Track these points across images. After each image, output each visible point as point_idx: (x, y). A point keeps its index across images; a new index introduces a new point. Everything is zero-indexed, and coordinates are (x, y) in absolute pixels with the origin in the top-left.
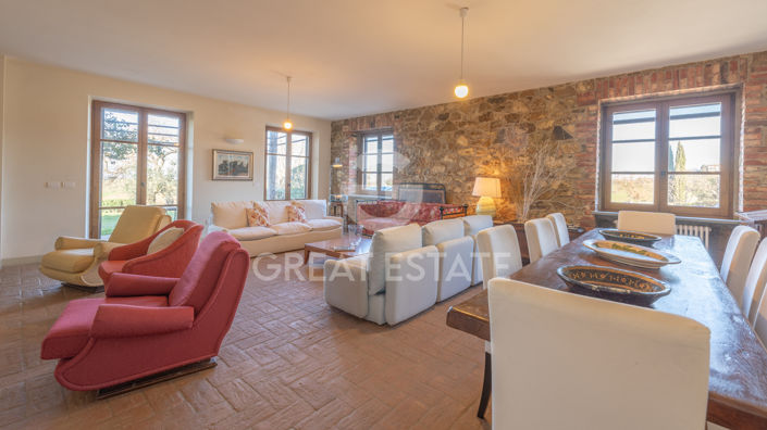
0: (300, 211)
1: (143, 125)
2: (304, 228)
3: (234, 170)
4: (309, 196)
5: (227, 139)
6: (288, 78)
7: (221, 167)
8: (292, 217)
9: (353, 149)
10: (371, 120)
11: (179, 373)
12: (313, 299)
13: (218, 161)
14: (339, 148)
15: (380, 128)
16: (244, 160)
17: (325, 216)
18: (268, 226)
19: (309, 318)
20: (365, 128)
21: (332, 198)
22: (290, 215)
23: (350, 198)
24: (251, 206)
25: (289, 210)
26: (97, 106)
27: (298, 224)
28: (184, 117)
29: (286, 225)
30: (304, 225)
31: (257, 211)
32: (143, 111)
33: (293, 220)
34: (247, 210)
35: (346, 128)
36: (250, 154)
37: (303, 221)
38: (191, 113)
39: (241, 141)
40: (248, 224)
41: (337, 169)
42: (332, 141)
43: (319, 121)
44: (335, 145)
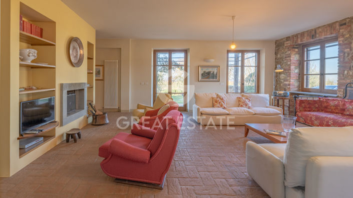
0: (247, 100)
1: (170, 58)
2: (248, 112)
3: (209, 76)
4: (258, 91)
5: (205, 60)
6: (233, 17)
7: (202, 74)
8: (241, 104)
9: (295, 58)
10: (312, 33)
11: (145, 185)
12: (241, 166)
13: (201, 72)
14: (282, 58)
15: (323, 37)
16: (215, 70)
17: (268, 105)
18: (224, 108)
19: (231, 181)
20: (306, 40)
21: (275, 93)
22: (240, 103)
23: (292, 94)
24: (215, 96)
25: (239, 100)
26: (155, 52)
27: (245, 109)
28: (186, 51)
29: (235, 109)
30: (249, 110)
31: (218, 99)
32: (170, 52)
33: (242, 106)
34: (213, 98)
35: (288, 43)
36: (218, 67)
37: (249, 108)
38: (189, 49)
39: (213, 60)
40: (213, 106)
41: (280, 73)
42: (276, 54)
43: (265, 42)
44: (279, 56)
